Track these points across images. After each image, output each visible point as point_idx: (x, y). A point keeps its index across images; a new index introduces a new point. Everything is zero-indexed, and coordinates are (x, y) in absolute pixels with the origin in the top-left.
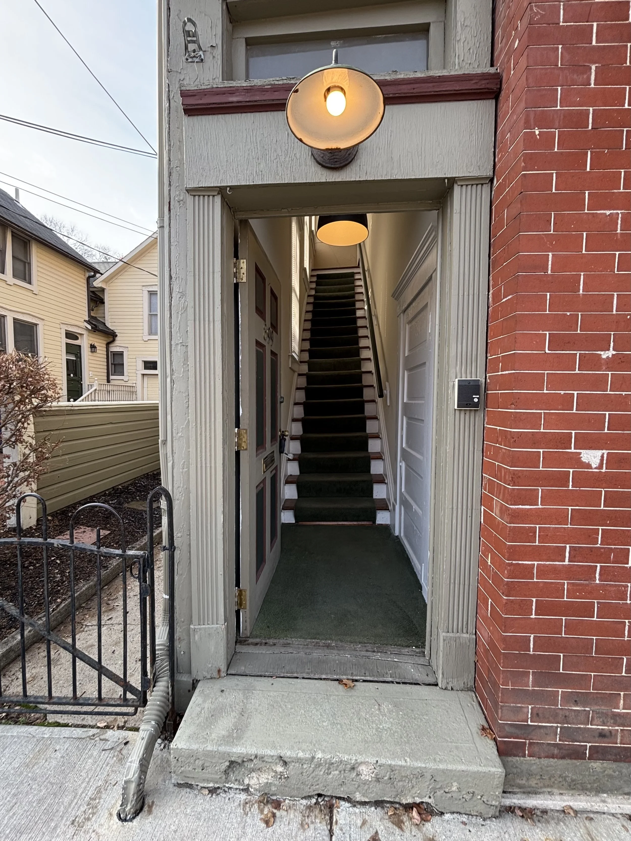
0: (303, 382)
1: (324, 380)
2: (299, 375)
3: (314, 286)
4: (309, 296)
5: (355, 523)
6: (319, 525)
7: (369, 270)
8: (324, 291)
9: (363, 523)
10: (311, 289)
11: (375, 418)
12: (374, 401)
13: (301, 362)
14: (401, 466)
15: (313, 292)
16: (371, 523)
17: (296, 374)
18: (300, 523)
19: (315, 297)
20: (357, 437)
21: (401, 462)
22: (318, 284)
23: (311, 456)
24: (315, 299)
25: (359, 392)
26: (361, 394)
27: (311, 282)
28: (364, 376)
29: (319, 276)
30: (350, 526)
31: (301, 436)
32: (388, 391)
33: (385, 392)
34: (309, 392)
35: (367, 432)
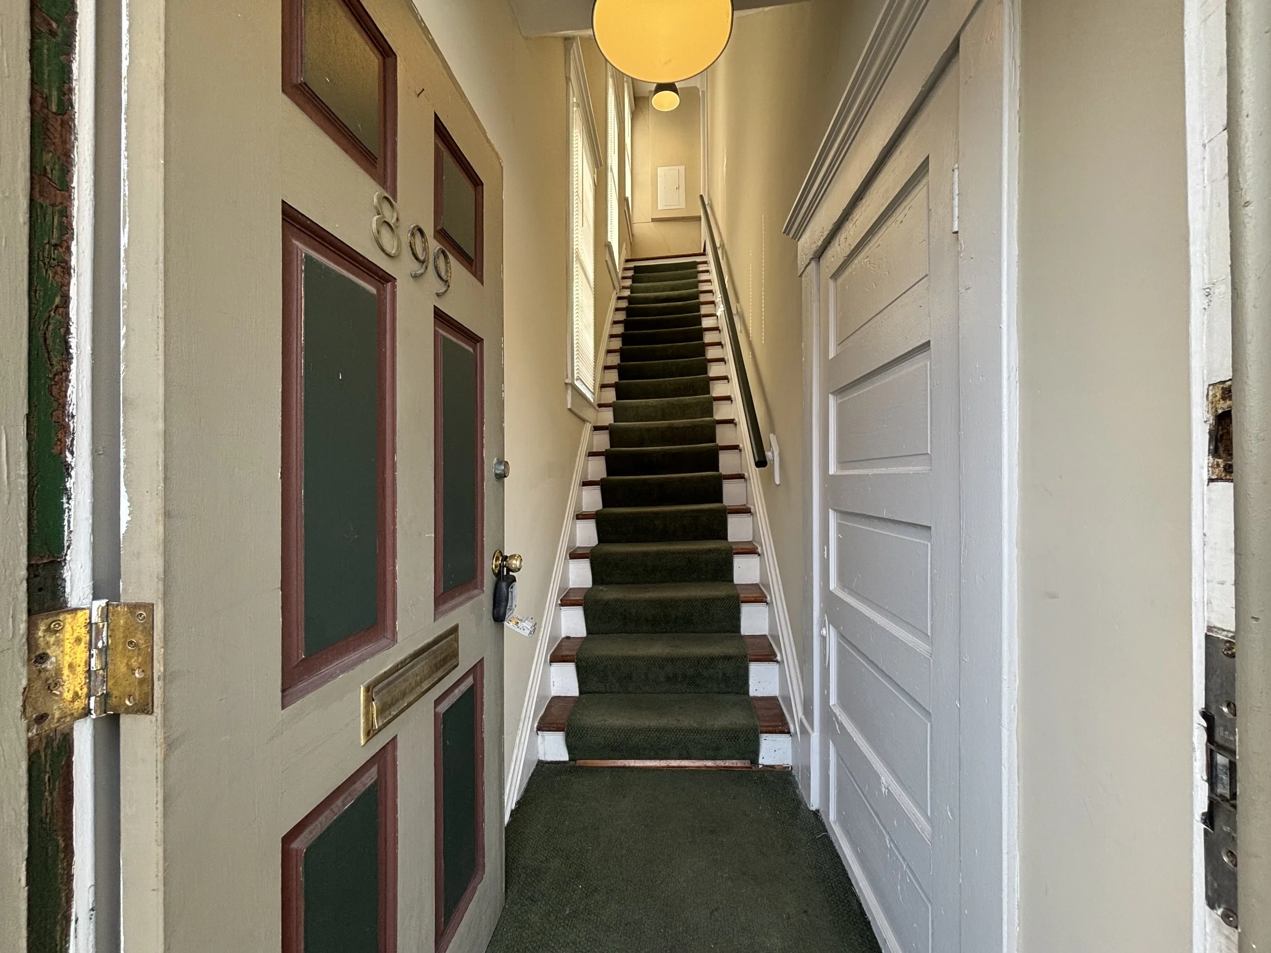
0: (602, 441)
1: (642, 438)
2: (596, 428)
3: (628, 283)
4: (619, 298)
5: (710, 763)
6: (624, 767)
7: (723, 246)
8: (647, 290)
9: (728, 763)
10: (624, 288)
11: (745, 510)
12: (740, 477)
13: (600, 406)
14: (823, 639)
15: (627, 293)
16: (747, 763)
17: (588, 427)
18: (580, 762)
19: (630, 299)
20: (709, 551)
21: (822, 626)
22: (634, 279)
23: (611, 594)
24: (630, 303)
25: (710, 460)
26: (714, 464)
27: (624, 278)
28: (720, 430)
29: (636, 269)
30: (697, 770)
31: (593, 549)
32: (776, 454)
33: (768, 454)
34: (613, 461)
35: (730, 539)
